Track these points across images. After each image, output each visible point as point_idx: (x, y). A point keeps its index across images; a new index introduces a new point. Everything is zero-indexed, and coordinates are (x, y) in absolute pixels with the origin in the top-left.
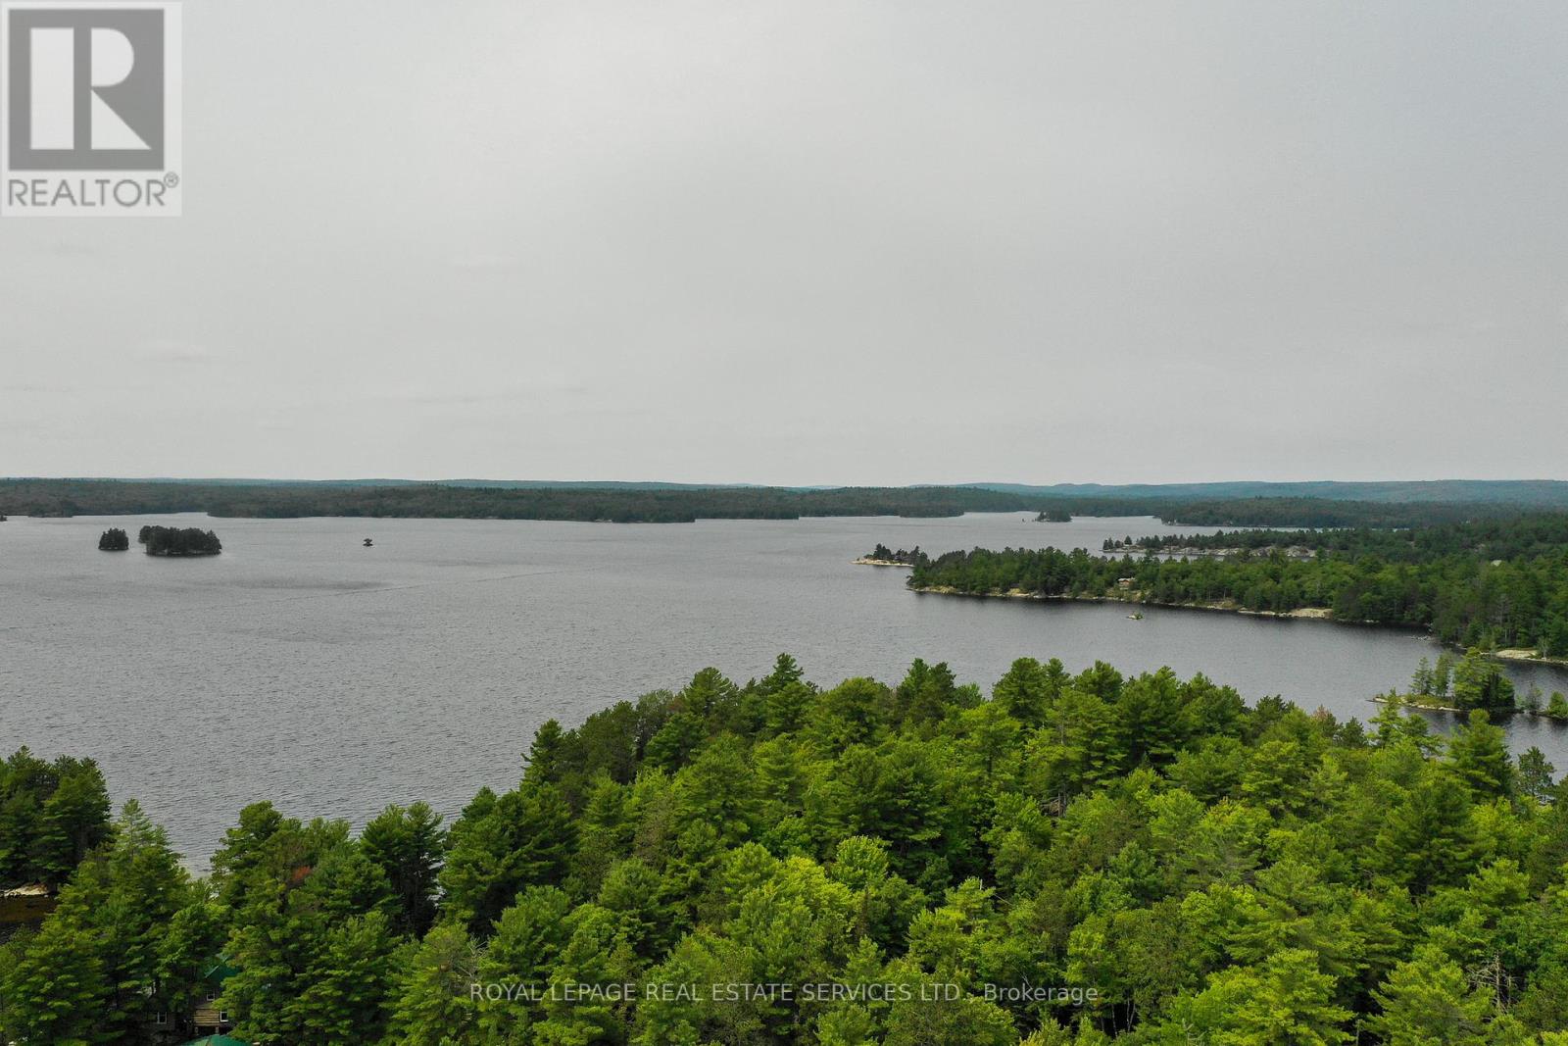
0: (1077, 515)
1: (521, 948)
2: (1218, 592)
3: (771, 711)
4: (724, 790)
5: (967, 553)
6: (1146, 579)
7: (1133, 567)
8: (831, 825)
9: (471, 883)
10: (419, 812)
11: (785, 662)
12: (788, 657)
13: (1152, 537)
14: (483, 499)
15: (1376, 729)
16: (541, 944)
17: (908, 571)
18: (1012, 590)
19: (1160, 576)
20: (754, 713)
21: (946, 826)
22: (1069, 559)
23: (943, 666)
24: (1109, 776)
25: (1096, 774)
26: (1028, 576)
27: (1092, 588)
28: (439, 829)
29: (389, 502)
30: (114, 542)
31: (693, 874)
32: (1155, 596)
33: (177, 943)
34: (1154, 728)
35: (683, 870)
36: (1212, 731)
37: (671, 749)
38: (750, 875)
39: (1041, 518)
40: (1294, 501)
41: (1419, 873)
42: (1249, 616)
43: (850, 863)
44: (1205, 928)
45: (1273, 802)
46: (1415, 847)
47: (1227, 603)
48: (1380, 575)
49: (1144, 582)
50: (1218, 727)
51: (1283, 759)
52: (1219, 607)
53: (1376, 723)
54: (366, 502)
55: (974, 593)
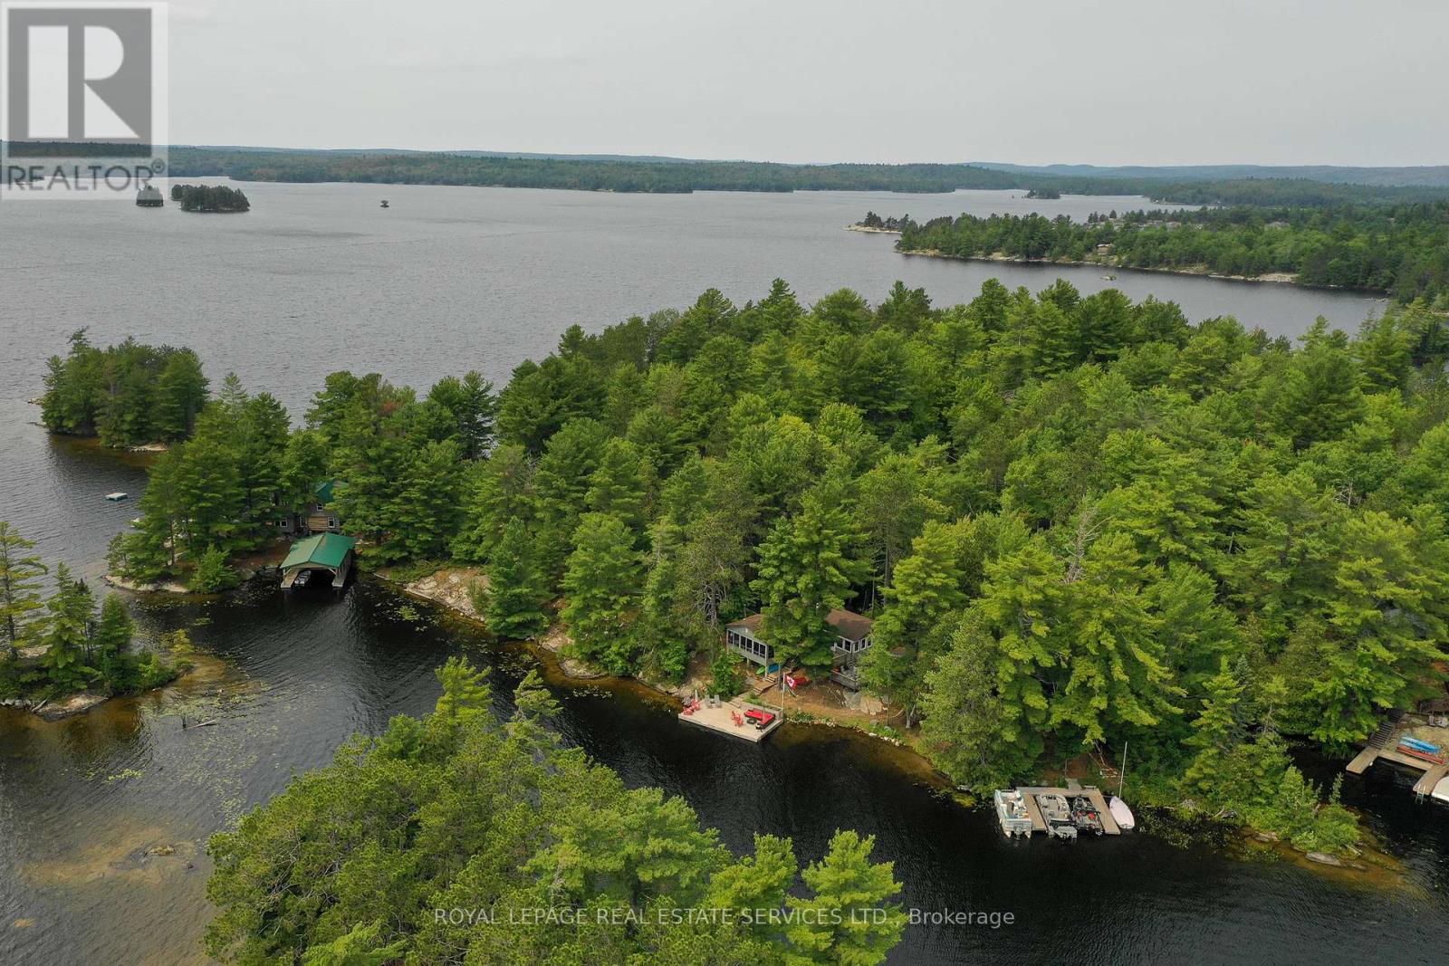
0: (1068, 193)
1: (568, 461)
2: (1193, 257)
3: (767, 324)
4: (728, 365)
5: (954, 219)
6: (1124, 245)
7: (1114, 233)
8: (817, 397)
9: (523, 423)
10: (473, 379)
11: (779, 287)
12: (782, 282)
13: (1137, 211)
14: (489, 167)
15: (1303, 346)
16: (583, 460)
17: (897, 236)
18: (995, 254)
19: (1138, 241)
20: (752, 325)
21: (913, 402)
22: (1052, 225)
23: (921, 291)
24: (1057, 371)
25: (1046, 368)
26: (1010, 240)
27: (1071, 253)
28: (490, 394)
29: (400, 169)
30: (150, 201)
31: (703, 419)
32: (1130, 261)
33: (293, 461)
34: (1101, 332)
35: (694, 418)
36: (1153, 339)
37: (682, 348)
38: (749, 418)
39: (1029, 196)
40: (1286, 182)
41: (1304, 432)
42: (1220, 279)
43: (831, 423)
44: (1117, 462)
45: (1195, 387)
46: (1305, 412)
47: (1199, 268)
48: (1351, 243)
49: (1121, 248)
50: (1160, 335)
51: (1207, 351)
52: (1191, 272)
53: (1302, 340)
54: (378, 168)
55: (958, 256)
